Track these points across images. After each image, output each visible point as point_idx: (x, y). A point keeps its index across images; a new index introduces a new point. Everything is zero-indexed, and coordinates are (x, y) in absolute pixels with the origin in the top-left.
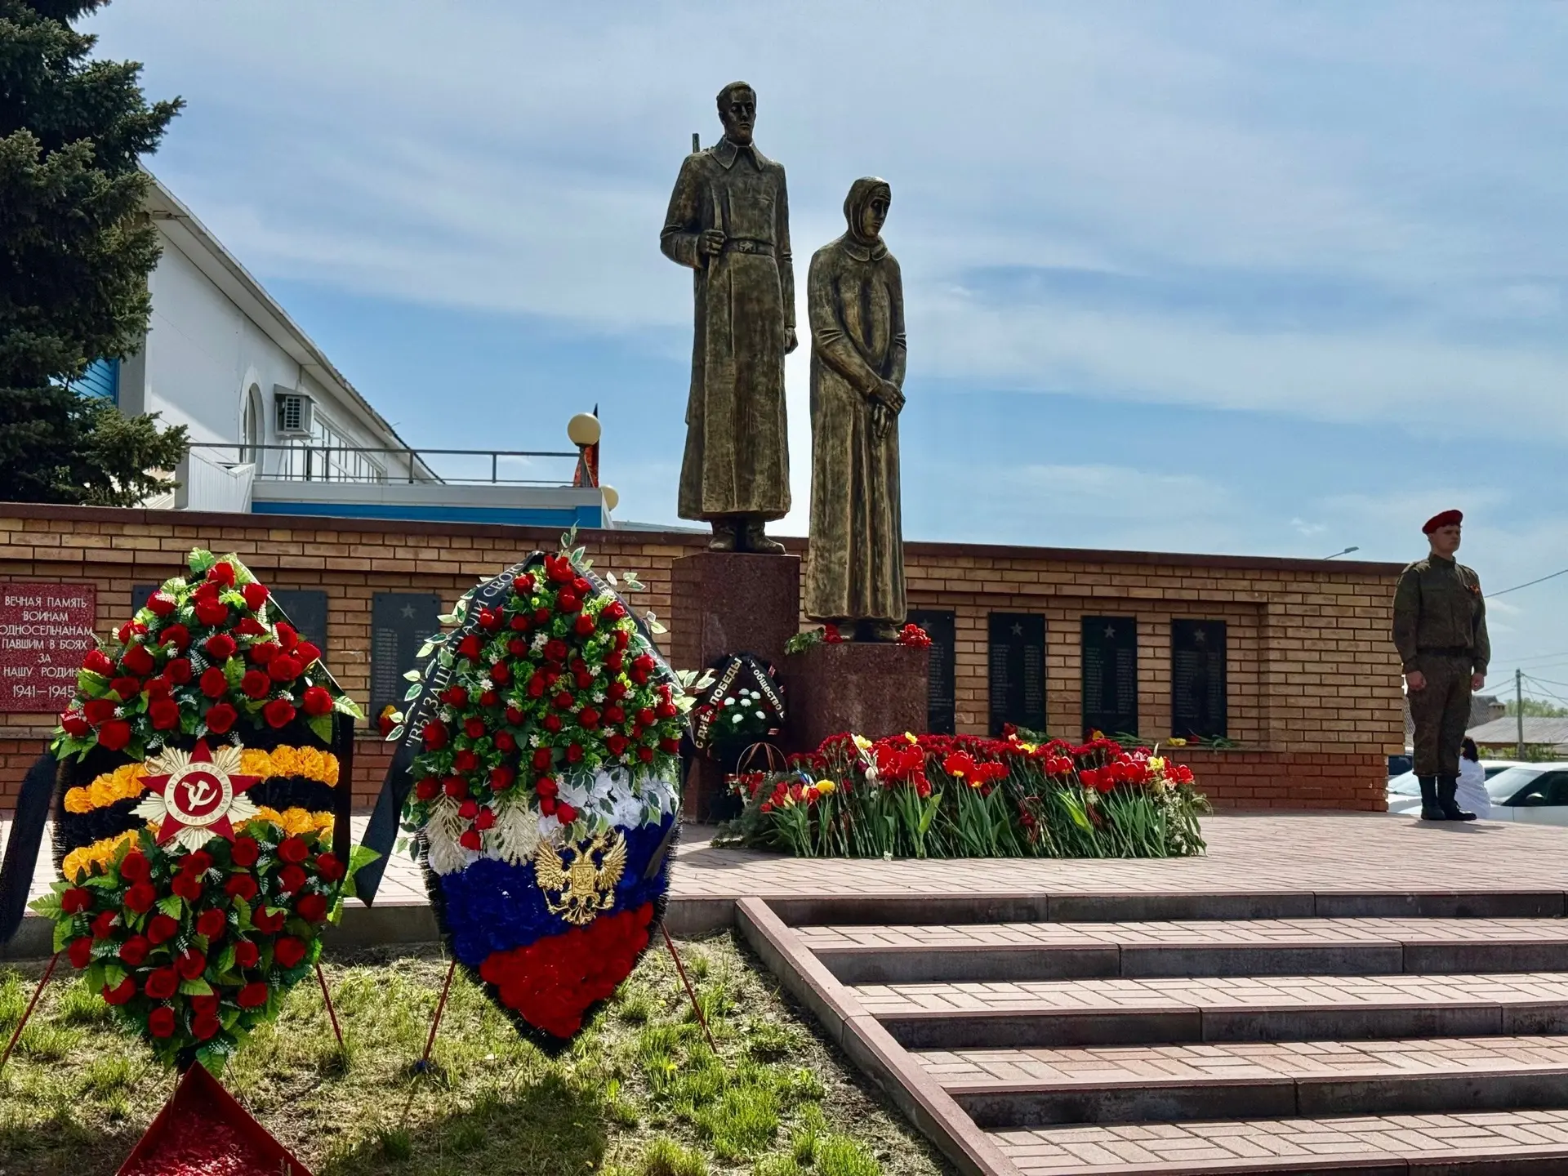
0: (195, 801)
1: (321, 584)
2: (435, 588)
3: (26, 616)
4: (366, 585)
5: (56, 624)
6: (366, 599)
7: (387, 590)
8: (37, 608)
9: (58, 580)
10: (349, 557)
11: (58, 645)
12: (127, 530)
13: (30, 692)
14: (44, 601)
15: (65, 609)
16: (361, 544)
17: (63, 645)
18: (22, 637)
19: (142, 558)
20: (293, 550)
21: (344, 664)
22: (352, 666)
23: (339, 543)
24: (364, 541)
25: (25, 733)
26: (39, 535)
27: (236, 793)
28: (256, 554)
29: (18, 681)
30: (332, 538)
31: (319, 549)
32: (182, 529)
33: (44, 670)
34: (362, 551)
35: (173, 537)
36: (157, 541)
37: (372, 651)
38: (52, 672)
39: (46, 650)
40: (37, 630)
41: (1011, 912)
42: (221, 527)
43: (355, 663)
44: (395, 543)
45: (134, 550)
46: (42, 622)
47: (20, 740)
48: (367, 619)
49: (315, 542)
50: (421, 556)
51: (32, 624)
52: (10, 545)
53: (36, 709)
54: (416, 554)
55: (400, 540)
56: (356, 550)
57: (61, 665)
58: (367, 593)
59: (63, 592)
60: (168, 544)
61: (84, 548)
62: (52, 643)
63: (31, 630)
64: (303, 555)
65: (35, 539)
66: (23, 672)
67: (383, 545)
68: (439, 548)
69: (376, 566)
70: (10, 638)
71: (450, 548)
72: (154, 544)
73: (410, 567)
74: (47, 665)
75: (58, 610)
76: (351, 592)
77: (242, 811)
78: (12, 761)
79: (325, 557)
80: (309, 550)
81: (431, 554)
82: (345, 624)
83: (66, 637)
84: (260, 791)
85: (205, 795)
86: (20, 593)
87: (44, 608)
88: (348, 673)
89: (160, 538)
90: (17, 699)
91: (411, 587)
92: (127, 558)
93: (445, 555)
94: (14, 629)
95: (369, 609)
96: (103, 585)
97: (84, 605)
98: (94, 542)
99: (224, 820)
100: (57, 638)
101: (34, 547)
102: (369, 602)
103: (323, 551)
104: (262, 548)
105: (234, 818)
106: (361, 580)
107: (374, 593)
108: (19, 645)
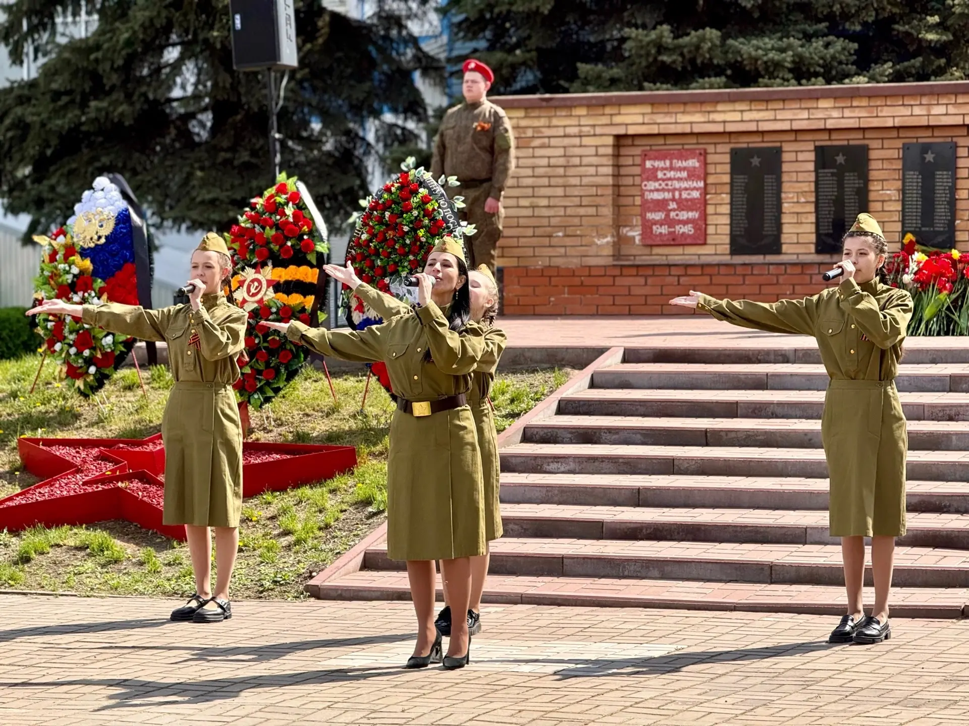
0: (253, 291)
1: (864, 138)
2: (952, 137)
3: (660, 175)
4: (898, 138)
5: (679, 179)
6: (898, 149)
7: (915, 140)
8: (666, 169)
9: (680, 147)
10: (877, 117)
11: (680, 195)
12: (720, 107)
13: (664, 230)
14: (671, 163)
15: (684, 169)
16: (886, 105)
17: (685, 195)
18: (657, 190)
19: (730, 128)
20: (835, 114)
21: (883, 201)
22: (889, 203)
23: (869, 106)
24: (888, 103)
25: (663, 260)
26: (662, 115)
27: (268, 287)
28: (809, 119)
29: (655, 223)
30: (864, 102)
31: (854, 112)
32: (757, 103)
33: (672, 214)
34: (886, 112)
35: (751, 110)
36: (739, 114)
37: (903, 191)
38: (677, 215)
39: (673, 200)
40: (667, 185)
41: (772, 357)
42: (784, 100)
43: (890, 200)
44: (912, 103)
45: (724, 122)
46: (670, 179)
47: (654, 266)
48: (899, 165)
49: (851, 107)
50: (933, 112)
51: (663, 180)
52: (643, 124)
53: (668, 243)
54: (929, 110)
55: (916, 100)
56: (881, 111)
57: (683, 210)
58: (899, 143)
59: (683, 155)
60: (747, 116)
61: (691, 123)
62: (677, 194)
63: (663, 185)
64: (843, 117)
65: (660, 119)
66: (658, 216)
67: (903, 105)
68: (947, 104)
69: (898, 122)
70: (651, 191)
71: (956, 103)
72: (737, 116)
73: (924, 122)
74: (674, 210)
75: (681, 169)
76: (887, 144)
77: (269, 295)
78: (650, 281)
79: (859, 118)
80: (847, 113)
81: (941, 110)
82: (883, 169)
83: (686, 189)
84: (278, 287)
85: (257, 288)
86: (656, 158)
87: (672, 168)
88: (886, 208)
89: (742, 111)
90: (656, 236)
91: (933, 137)
92: (719, 128)
93: (951, 110)
94: (652, 185)
95: (901, 156)
96: (711, 149)
97: (697, 165)
98: (698, 118)
99: (262, 299)
100: (680, 190)
101: (659, 124)
102: (901, 151)
103: (857, 113)
104: (813, 114)
105: (266, 298)
106: (894, 134)
107: (904, 144)
108: (657, 196)
